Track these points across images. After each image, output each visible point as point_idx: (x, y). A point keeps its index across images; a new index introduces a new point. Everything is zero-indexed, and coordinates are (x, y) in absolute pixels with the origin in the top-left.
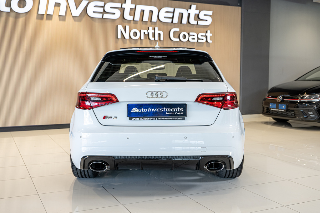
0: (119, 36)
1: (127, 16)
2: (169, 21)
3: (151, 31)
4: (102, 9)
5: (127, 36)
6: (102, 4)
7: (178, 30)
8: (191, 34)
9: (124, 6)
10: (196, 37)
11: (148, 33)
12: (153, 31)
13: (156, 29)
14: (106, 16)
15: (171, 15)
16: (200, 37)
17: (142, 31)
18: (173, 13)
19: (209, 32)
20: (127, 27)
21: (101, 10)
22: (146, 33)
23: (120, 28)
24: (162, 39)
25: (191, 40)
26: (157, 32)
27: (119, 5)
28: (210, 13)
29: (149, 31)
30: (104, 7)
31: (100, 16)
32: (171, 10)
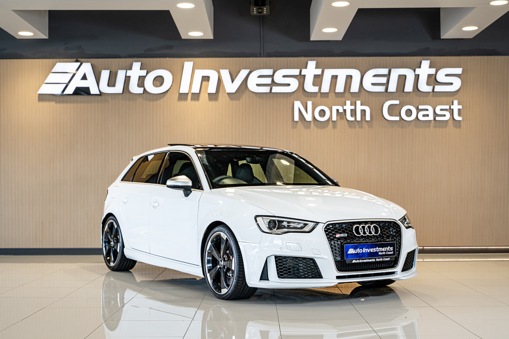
0: (296, 118)
1: (310, 87)
2: (381, 89)
3: (348, 107)
4: (270, 79)
5: (308, 117)
6: (269, 72)
7: (397, 102)
8: (420, 107)
9: (304, 72)
10: (430, 112)
11: (345, 111)
12: (353, 107)
13: (358, 103)
14: (276, 89)
15: (383, 80)
16: (438, 112)
17: (334, 108)
18: (388, 76)
19: (456, 102)
20: (310, 104)
21: (268, 81)
22: (341, 110)
23: (298, 105)
24: (368, 118)
25: (421, 118)
26: (359, 108)
27: (296, 72)
28: (459, 71)
29: (345, 108)
30: (272, 76)
31: (266, 90)
32: (385, 71)
